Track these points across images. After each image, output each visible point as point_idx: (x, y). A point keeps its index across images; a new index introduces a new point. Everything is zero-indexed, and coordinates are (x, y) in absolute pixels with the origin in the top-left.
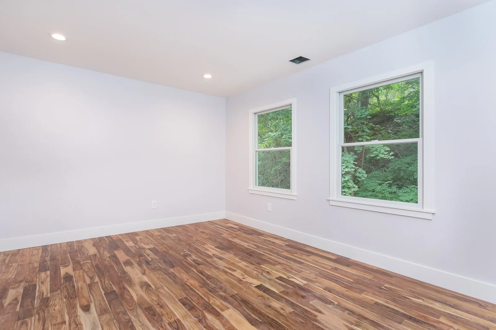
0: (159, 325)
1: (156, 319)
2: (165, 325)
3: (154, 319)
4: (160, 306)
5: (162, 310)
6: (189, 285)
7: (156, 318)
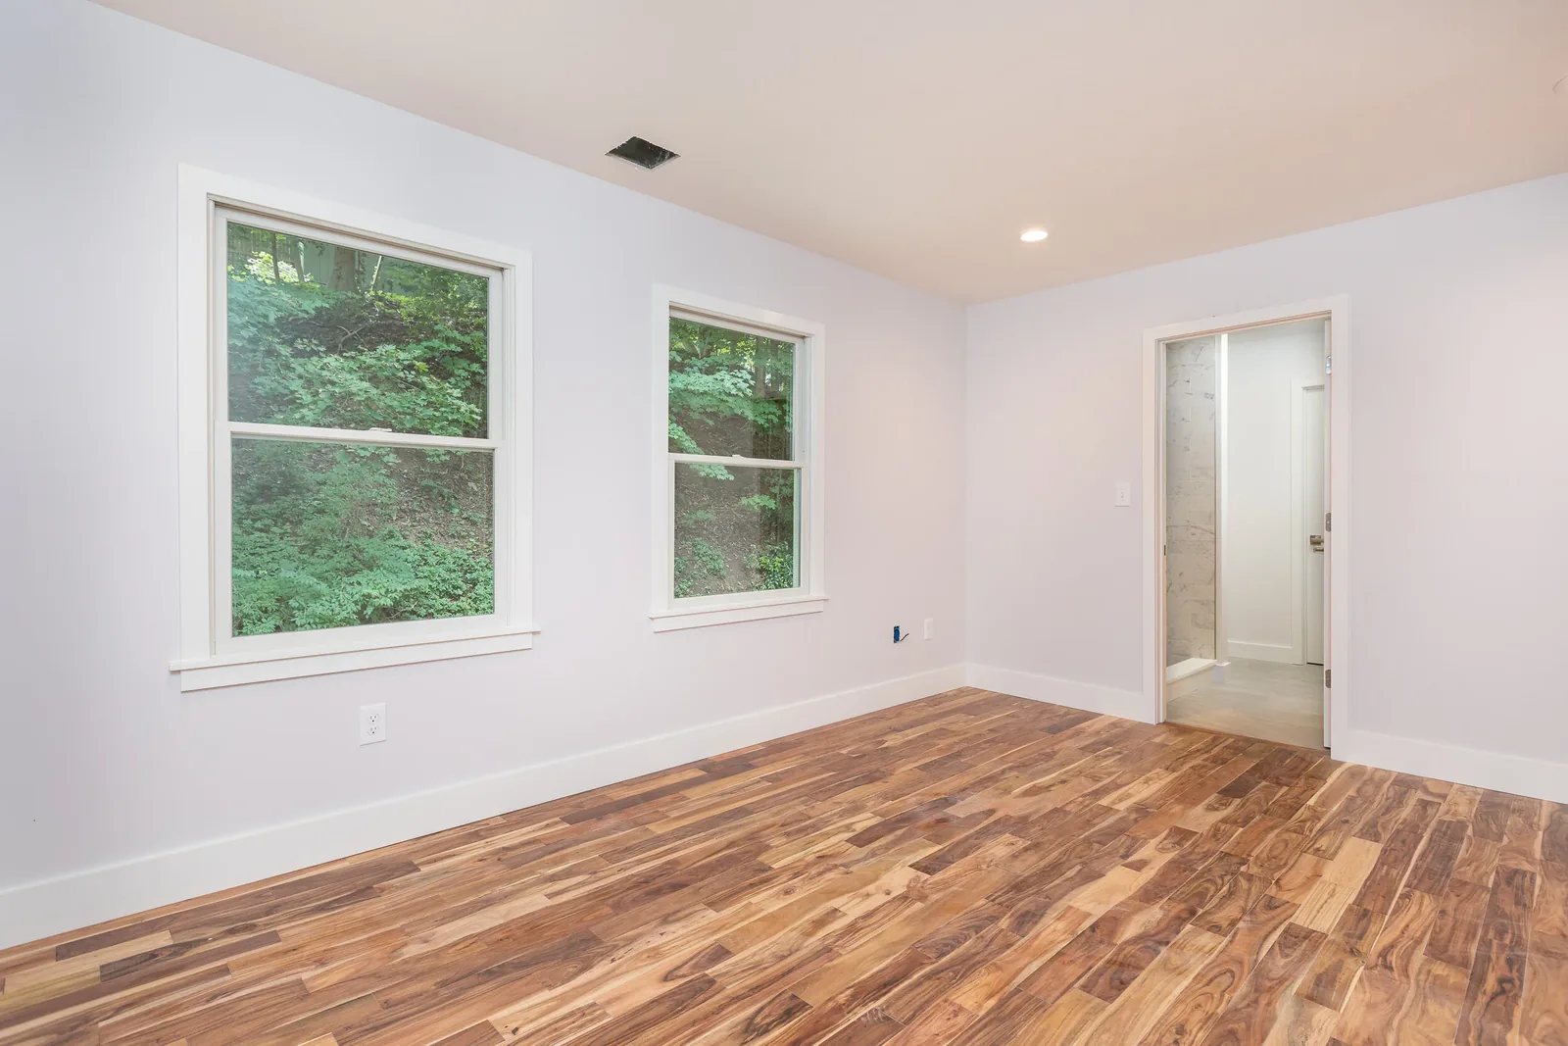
0: (1256, 1009)
1: (1243, 1025)
2: (1243, 998)
3: (1248, 1028)
4: (1179, 1037)
5: (1193, 1026)
6: (1000, 1000)
7: (1240, 1027)
